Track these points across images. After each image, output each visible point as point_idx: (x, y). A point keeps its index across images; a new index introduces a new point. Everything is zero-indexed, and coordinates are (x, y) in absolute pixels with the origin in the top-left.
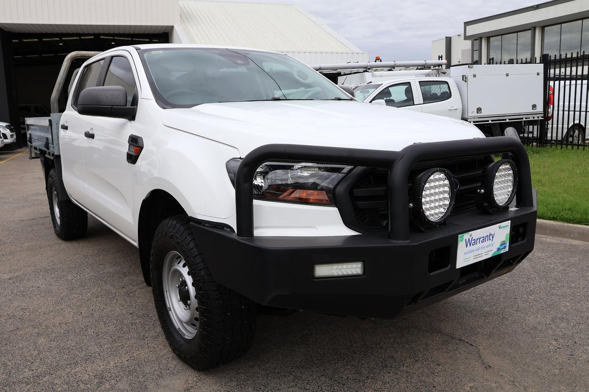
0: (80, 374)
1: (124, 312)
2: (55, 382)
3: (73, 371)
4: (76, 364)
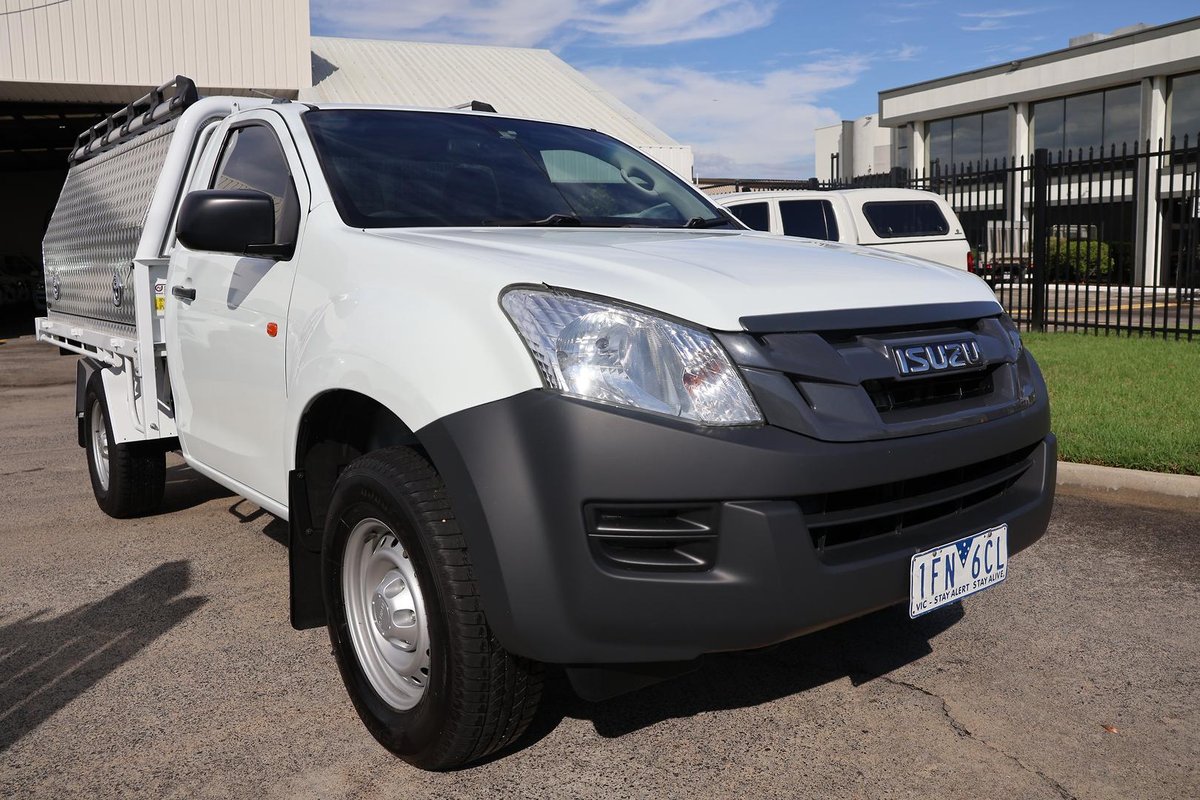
0: (122, 769)
2: (69, 787)
3: (106, 765)
4: (113, 750)
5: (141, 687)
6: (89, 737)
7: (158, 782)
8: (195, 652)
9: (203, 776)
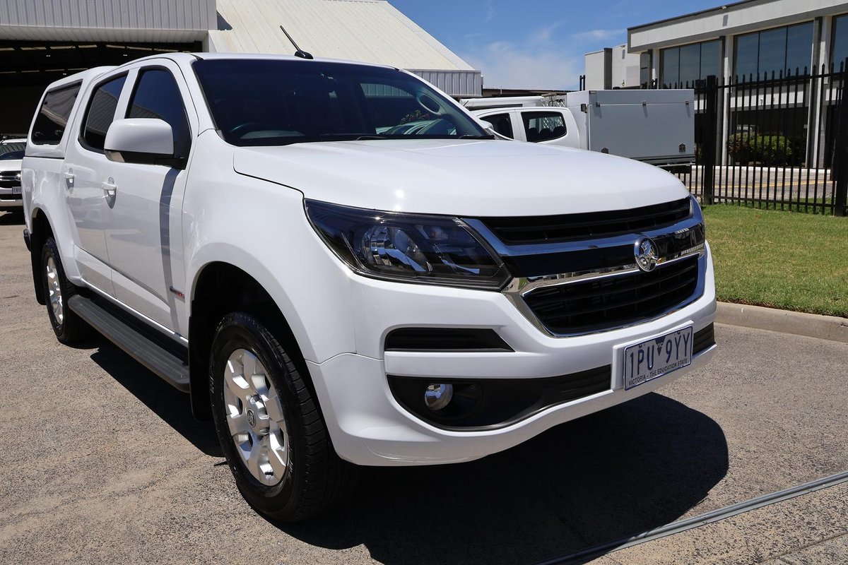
0: (28, 470)
1: (95, 405)
3: (19, 467)
4: (25, 460)
5: (48, 426)
6: (13, 453)
7: (47, 476)
8: (85, 407)
9: (72, 474)
